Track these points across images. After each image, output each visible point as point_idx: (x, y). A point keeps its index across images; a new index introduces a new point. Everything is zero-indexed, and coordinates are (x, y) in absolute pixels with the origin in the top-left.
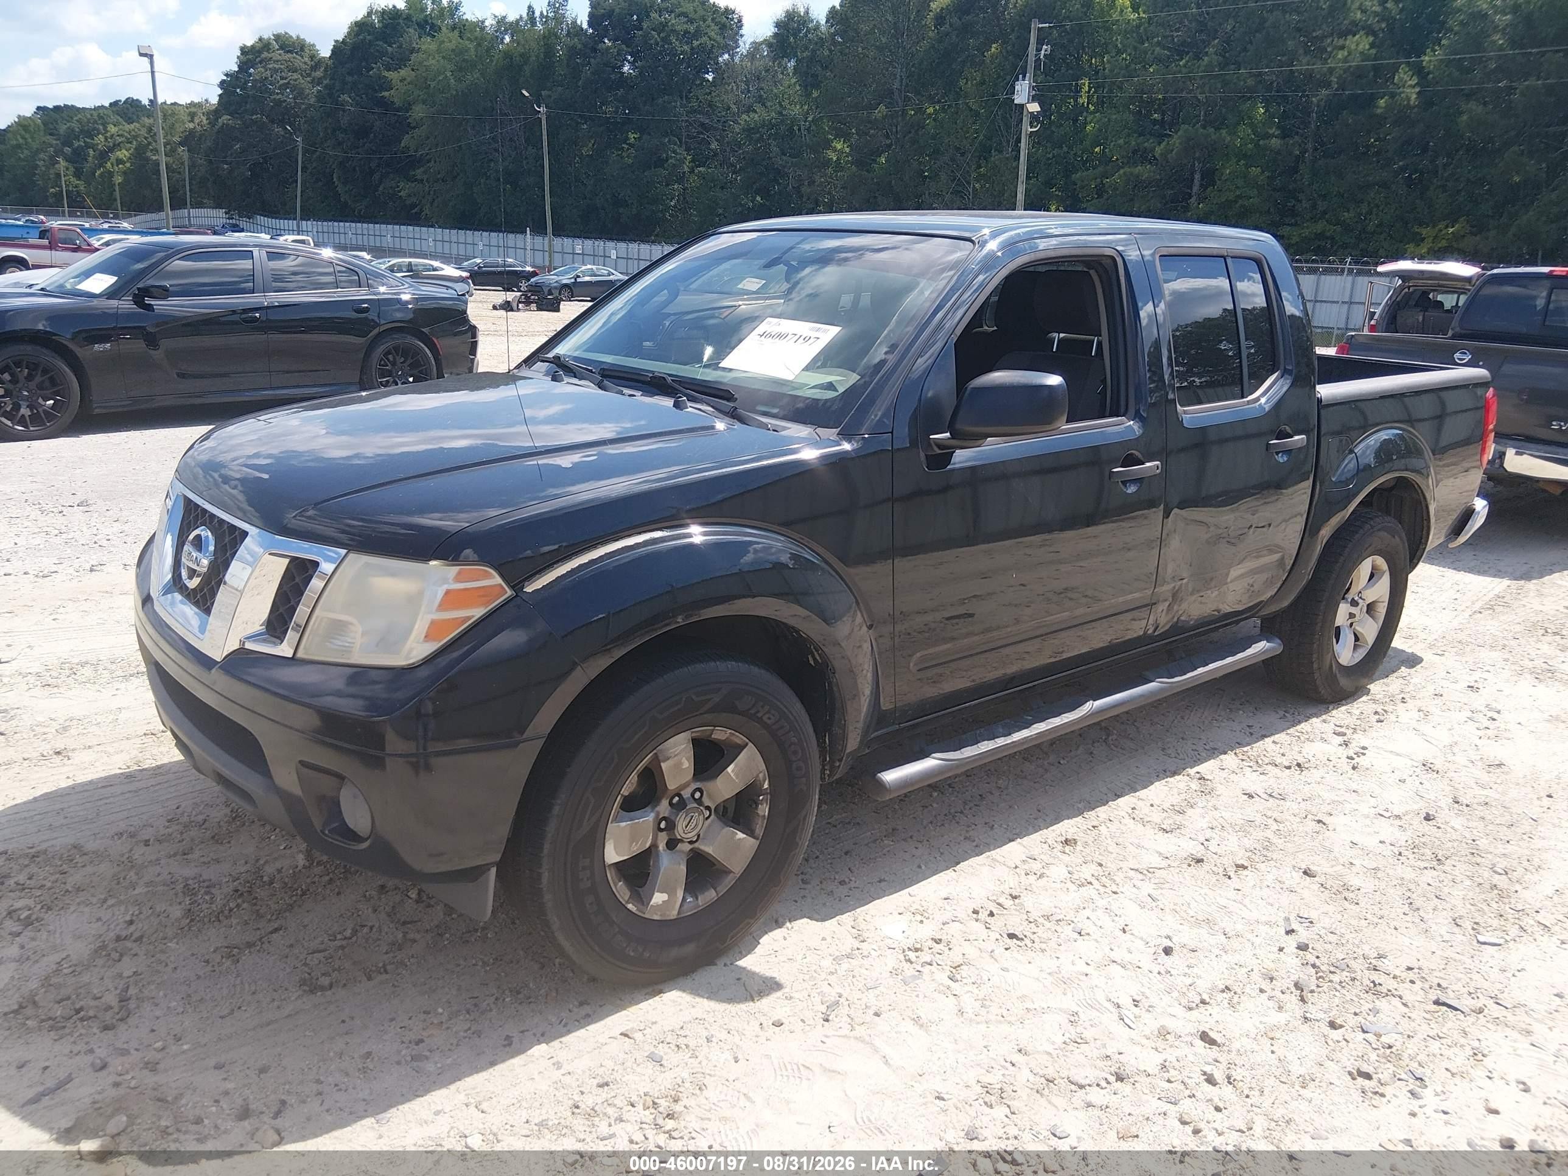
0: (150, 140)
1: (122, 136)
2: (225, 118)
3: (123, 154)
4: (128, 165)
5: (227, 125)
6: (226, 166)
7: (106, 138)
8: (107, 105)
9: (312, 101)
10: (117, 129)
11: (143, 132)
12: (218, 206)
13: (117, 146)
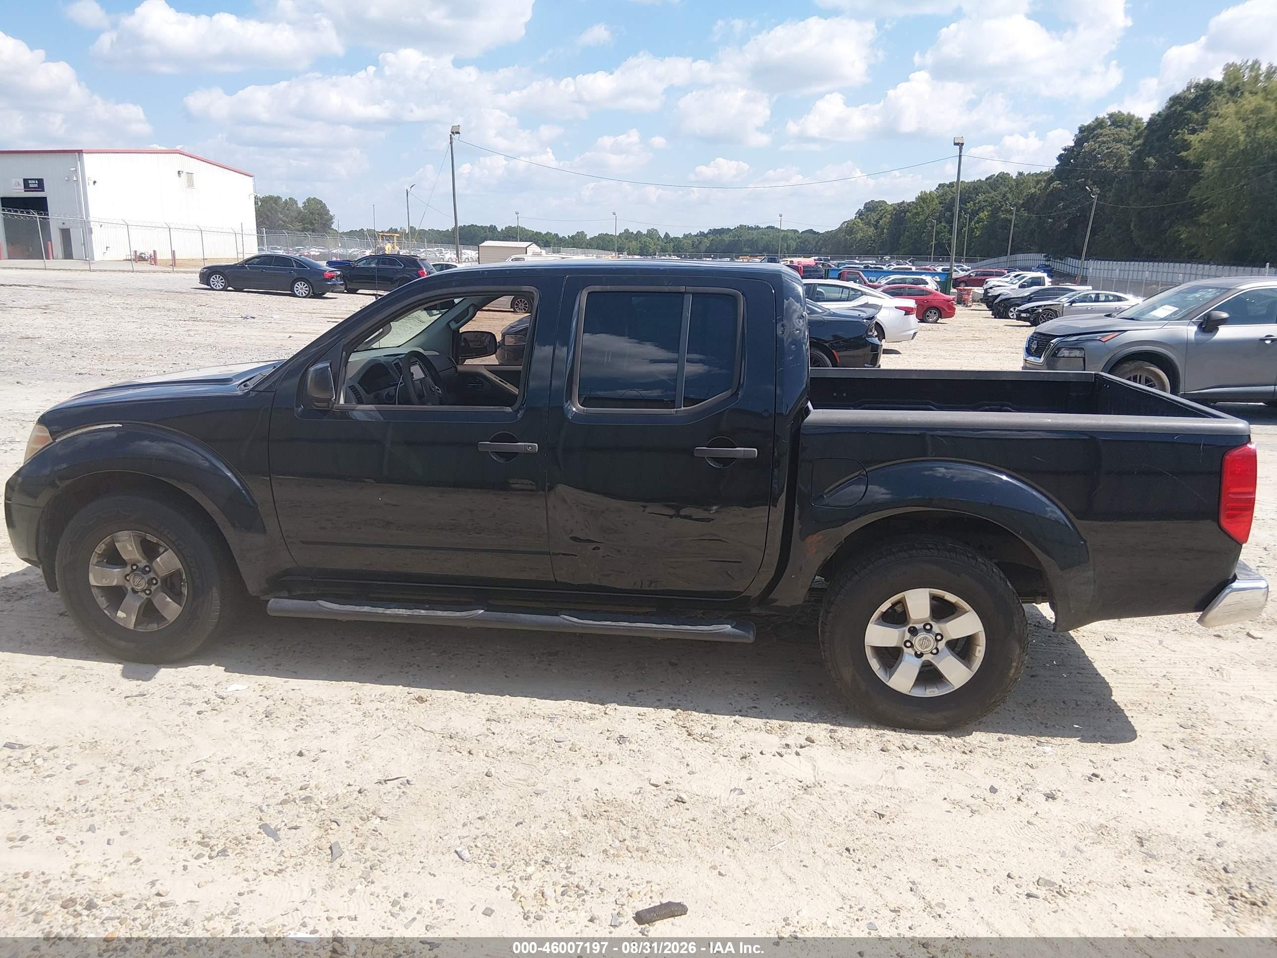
0: (1003, 203)
1: (987, 201)
2: (1056, 184)
3: (983, 215)
4: (986, 223)
5: (1056, 188)
6: (1050, 220)
7: (974, 204)
8: (984, 179)
9: (1127, 164)
10: (984, 196)
11: (999, 198)
12: (1040, 251)
13: (981, 209)
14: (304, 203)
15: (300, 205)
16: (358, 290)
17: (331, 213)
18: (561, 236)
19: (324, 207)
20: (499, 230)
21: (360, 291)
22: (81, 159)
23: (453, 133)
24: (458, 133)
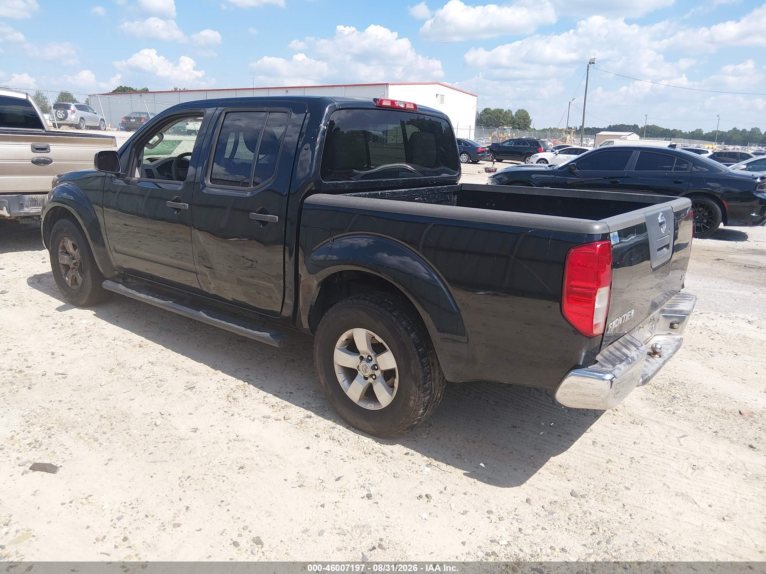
14: (516, 112)
15: (514, 114)
16: (503, 160)
17: (531, 118)
18: (683, 132)
19: (527, 114)
20: (640, 127)
21: (504, 161)
22: (387, 88)
23: (590, 63)
24: (594, 63)
